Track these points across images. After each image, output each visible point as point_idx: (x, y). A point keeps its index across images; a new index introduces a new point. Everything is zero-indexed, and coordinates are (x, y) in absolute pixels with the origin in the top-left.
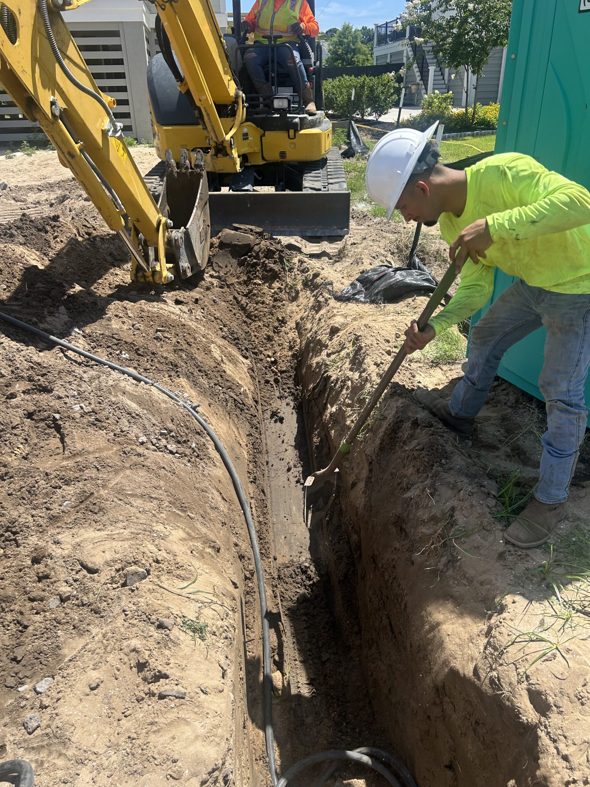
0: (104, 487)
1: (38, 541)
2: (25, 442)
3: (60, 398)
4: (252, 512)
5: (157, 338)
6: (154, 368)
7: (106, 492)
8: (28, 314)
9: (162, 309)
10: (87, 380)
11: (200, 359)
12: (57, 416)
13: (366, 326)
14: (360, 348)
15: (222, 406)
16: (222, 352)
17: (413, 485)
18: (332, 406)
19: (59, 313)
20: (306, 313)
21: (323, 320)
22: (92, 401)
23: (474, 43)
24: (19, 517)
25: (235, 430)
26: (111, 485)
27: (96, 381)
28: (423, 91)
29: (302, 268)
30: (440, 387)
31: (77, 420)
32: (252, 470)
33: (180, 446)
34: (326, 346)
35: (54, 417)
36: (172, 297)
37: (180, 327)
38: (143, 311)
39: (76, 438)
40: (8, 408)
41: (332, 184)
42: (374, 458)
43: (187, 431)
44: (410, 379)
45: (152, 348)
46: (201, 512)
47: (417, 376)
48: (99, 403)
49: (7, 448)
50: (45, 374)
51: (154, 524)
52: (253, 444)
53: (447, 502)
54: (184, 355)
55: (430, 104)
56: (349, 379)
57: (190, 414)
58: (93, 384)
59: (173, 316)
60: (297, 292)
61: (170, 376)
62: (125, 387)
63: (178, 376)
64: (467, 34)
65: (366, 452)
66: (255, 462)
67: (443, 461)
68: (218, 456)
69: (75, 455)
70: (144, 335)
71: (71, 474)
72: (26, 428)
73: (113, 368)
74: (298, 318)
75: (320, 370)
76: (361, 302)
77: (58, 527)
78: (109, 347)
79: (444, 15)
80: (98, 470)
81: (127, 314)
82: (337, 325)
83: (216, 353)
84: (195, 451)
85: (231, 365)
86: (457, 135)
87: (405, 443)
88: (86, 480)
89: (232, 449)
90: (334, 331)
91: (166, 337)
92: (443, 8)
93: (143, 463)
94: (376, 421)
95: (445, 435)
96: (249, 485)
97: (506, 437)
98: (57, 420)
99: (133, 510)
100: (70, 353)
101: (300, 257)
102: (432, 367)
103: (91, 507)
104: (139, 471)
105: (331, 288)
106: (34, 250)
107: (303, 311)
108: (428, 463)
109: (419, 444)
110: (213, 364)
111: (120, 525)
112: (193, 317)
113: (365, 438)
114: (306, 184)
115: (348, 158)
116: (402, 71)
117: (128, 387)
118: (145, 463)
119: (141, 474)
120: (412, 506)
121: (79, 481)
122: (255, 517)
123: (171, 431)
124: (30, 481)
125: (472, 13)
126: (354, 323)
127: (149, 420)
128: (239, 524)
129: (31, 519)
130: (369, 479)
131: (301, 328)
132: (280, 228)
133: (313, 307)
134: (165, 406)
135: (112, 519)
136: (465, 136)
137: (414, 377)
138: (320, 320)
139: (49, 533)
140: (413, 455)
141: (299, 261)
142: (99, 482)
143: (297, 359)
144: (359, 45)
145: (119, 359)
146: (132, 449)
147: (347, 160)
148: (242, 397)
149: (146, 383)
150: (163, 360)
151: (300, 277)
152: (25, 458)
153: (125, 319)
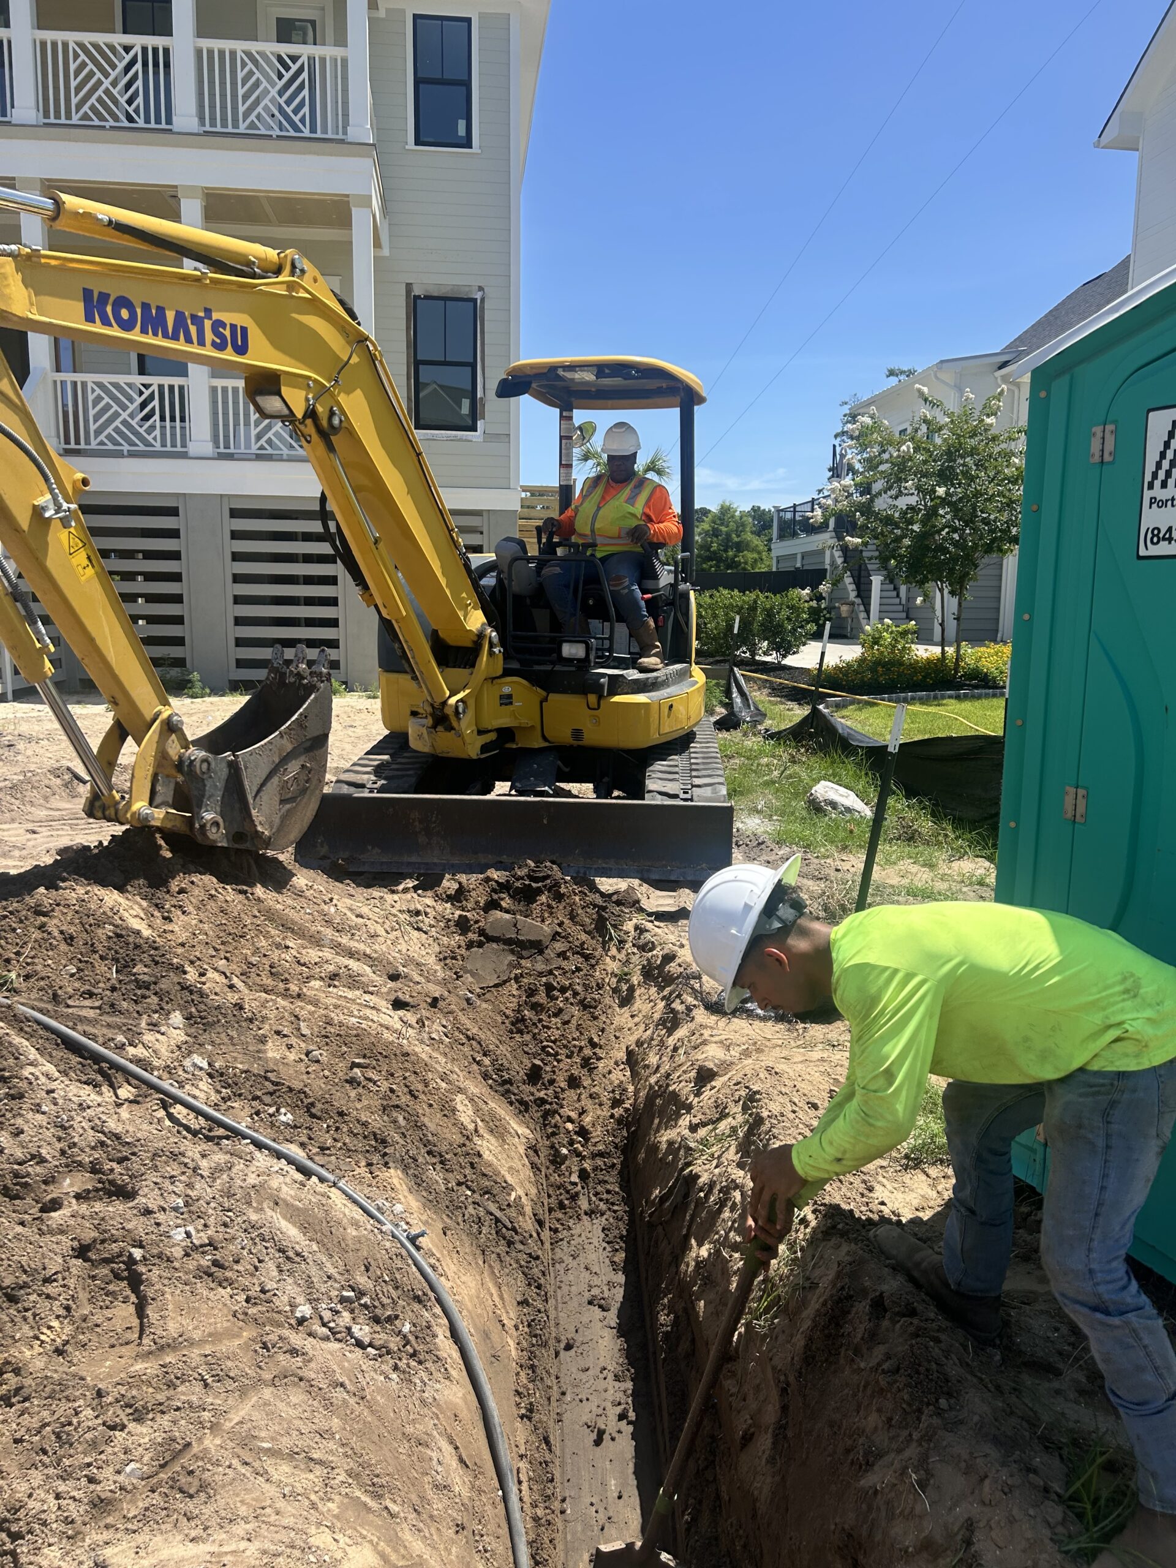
0: (214, 1427)
1: (62, 1559)
2: (64, 1313)
3: (148, 1212)
4: (521, 1494)
5: (352, 1081)
6: (339, 1145)
7: (218, 1441)
8: (109, 1026)
9: (366, 1018)
10: (205, 1174)
11: (432, 1126)
12: (137, 1253)
13: (769, 1070)
14: (759, 1121)
15: (469, 1234)
16: (477, 1110)
17: (880, 1456)
18: (700, 1245)
19: (168, 1025)
20: (649, 1032)
21: (681, 1051)
22: (211, 1221)
23: (951, 548)
24: (30, 1496)
25: (494, 1290)
26: (228, 1425)
27: (225, 1176)
28: (862, 615)
29: (641, 942)
30: (926, 1216)
31: (177, 1264)
32: (525, 1387)
33: (378, 1328)
34: (689, 1108)
35: (131, 1255)
36: (388, 993)
37: (400, 1058)
38: (329, 1023)
39: (170, 1307)
40: (41, 1233)
41: (698, 786)
42: (791, 1379)
43: (394, 1294)
44: (863, 1195)
45: (339, 1102)
46: (414, 1497)
47: (878, 1187)
48: (225, 1225)
49: (26, 1328)
50: (126, 1159)
51: (313, 1530)
52: (529, 1326)
53: (956, 1505)
54: (401, 1119)
55: (876, 641)
56: (737, 1187)
57: (404, 1253)
58: (218, 1181)
59: (387, 1036)
60: (631, 989)
61: (369, 1165)
62: (279, 1190)
63: (386, 1164)
64: (939, 532)
65: (776, 1361)
66: (533, 1368)
67: (943, 1402)
68: (456, 1355)
69: (162, 1348)
70: (326, 1073)
71: (148, 1395)
72: (71, 1282)
73: (259, 1145)
74: (631, 1040)
75: (676, 1159)
76: (758, 1017)
77: (107, 1527)
78: (255, 1098)
79: (896, 503)
80: (206, 1385)
81: (299, 1029)
82: (710, 1065)
83: (466, 1114)
84: (408, 1343)
85: (493, 1140)
86: (928, 697)
87: (857, 1351)
88: (178, 1409)
89: (486, 1335)
90: (704, 1077)
91: (370, 1080)
92: (893, 492)
93: (300, 1373)
94: (794, 1291)
95: (943, 1337)
96: (518, 1424)
97: (1072, 1345)
98: (135, 1262)
99: (271, 1490)
100: (178, 1111)
101: (638, 919)
102: (906, 1168)
103: (183, 1480)
104: (292, 1390)
105: (697, 986)
106: (138, 898)
107: (642, 1027)
108: (910, 1405)
109: (888, 1357)
110: (458, 1139)
111: (240, 1529)
112: (426, 1036)
113: (772, 1328)
114: (651, 785)
115: (728, 730)
116: (824, 588)
117: (285, 1188)
118: (305, 1373)
119: (294, 1399)
120: (879, 1509)
121: (163, 1412)
122: (527, 1507)
123: (361, 1294)
124: (63, 1409)
125: (944, 501)
126: (746, 1062)
127: (320, 1266)
128: (491, 1527)
129: (52, 1502)
130: (780, 1429)
131: (637, 1063)
132: (601, 863)
133: (662, 1022)
134: (354, 1233)
135: (223, 1513)
136: (943, 698)
137: (871, 1189)
138: (675, 1049)
139: (88, 1541)
140: (877, 1382)
141: (636, 928)
142: (206, 1415)
143: (628, 1126)
144: (748, 536)
145: (272, 1125)
146: (281, 1338)
147: (724, 735)
148: (512, 1212)
149: (322, 1180)
150: (358, 1129)
151: (638, 959)
152: (59, 1352)
153: (293, 1040)
